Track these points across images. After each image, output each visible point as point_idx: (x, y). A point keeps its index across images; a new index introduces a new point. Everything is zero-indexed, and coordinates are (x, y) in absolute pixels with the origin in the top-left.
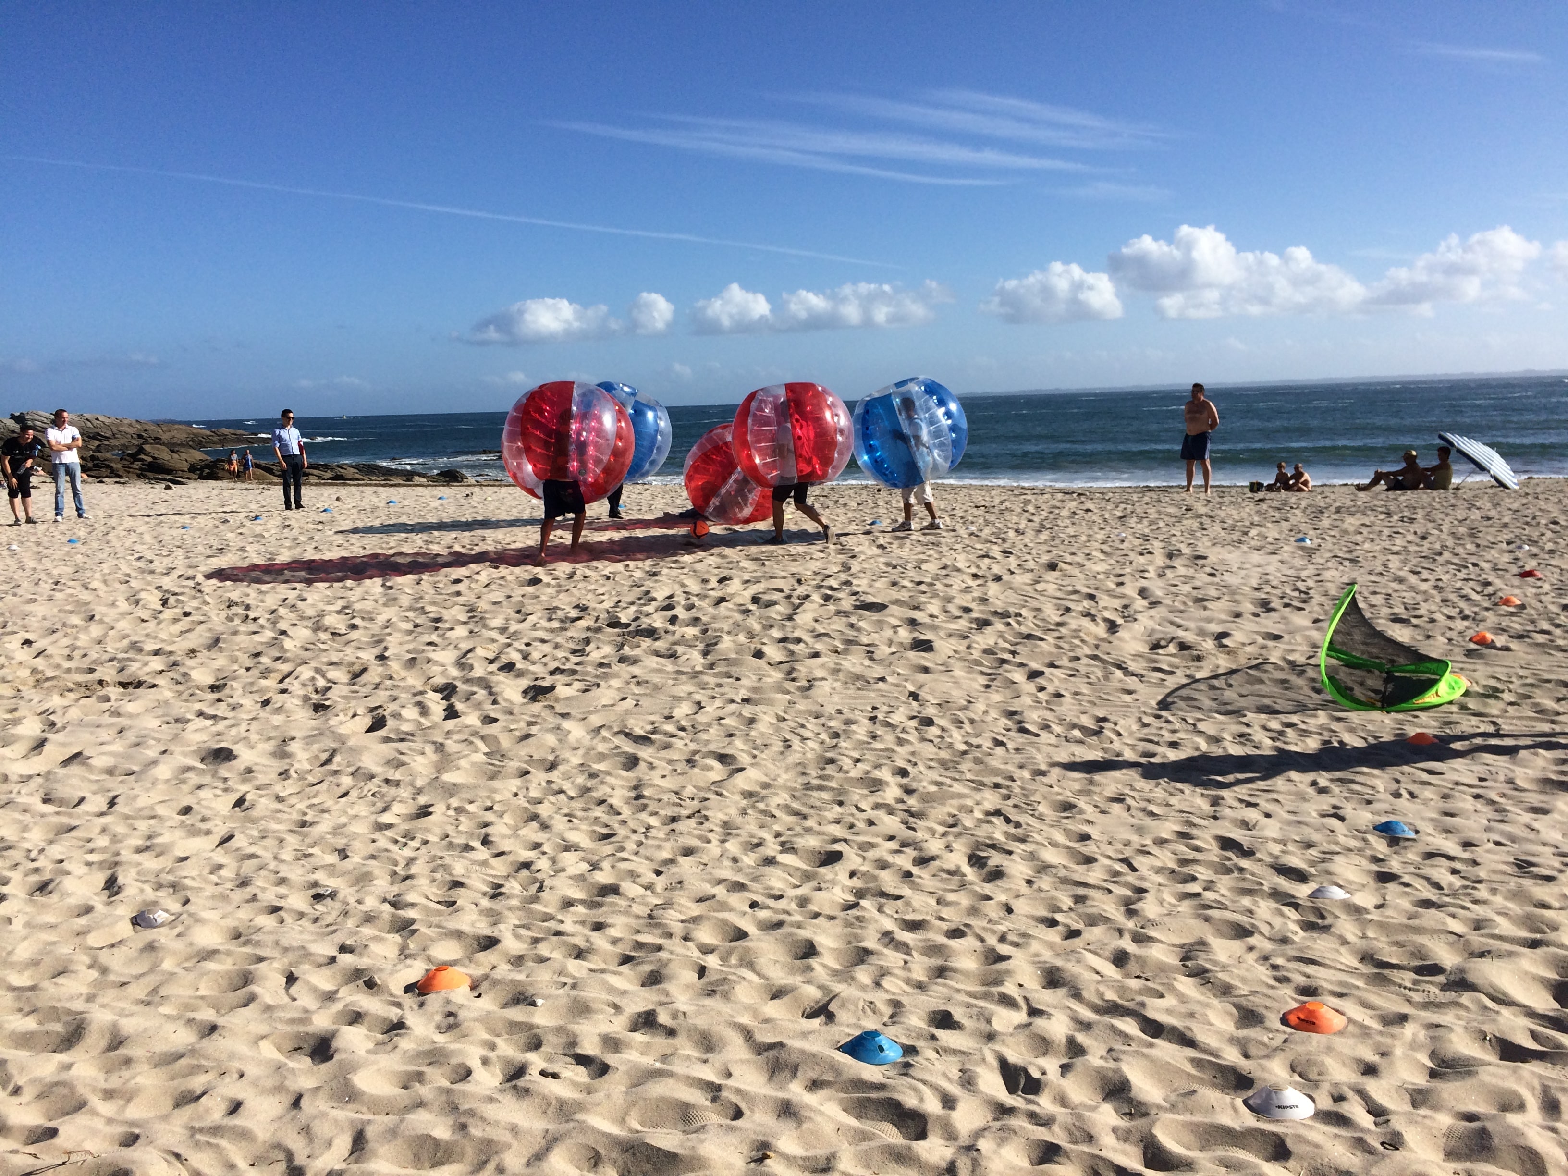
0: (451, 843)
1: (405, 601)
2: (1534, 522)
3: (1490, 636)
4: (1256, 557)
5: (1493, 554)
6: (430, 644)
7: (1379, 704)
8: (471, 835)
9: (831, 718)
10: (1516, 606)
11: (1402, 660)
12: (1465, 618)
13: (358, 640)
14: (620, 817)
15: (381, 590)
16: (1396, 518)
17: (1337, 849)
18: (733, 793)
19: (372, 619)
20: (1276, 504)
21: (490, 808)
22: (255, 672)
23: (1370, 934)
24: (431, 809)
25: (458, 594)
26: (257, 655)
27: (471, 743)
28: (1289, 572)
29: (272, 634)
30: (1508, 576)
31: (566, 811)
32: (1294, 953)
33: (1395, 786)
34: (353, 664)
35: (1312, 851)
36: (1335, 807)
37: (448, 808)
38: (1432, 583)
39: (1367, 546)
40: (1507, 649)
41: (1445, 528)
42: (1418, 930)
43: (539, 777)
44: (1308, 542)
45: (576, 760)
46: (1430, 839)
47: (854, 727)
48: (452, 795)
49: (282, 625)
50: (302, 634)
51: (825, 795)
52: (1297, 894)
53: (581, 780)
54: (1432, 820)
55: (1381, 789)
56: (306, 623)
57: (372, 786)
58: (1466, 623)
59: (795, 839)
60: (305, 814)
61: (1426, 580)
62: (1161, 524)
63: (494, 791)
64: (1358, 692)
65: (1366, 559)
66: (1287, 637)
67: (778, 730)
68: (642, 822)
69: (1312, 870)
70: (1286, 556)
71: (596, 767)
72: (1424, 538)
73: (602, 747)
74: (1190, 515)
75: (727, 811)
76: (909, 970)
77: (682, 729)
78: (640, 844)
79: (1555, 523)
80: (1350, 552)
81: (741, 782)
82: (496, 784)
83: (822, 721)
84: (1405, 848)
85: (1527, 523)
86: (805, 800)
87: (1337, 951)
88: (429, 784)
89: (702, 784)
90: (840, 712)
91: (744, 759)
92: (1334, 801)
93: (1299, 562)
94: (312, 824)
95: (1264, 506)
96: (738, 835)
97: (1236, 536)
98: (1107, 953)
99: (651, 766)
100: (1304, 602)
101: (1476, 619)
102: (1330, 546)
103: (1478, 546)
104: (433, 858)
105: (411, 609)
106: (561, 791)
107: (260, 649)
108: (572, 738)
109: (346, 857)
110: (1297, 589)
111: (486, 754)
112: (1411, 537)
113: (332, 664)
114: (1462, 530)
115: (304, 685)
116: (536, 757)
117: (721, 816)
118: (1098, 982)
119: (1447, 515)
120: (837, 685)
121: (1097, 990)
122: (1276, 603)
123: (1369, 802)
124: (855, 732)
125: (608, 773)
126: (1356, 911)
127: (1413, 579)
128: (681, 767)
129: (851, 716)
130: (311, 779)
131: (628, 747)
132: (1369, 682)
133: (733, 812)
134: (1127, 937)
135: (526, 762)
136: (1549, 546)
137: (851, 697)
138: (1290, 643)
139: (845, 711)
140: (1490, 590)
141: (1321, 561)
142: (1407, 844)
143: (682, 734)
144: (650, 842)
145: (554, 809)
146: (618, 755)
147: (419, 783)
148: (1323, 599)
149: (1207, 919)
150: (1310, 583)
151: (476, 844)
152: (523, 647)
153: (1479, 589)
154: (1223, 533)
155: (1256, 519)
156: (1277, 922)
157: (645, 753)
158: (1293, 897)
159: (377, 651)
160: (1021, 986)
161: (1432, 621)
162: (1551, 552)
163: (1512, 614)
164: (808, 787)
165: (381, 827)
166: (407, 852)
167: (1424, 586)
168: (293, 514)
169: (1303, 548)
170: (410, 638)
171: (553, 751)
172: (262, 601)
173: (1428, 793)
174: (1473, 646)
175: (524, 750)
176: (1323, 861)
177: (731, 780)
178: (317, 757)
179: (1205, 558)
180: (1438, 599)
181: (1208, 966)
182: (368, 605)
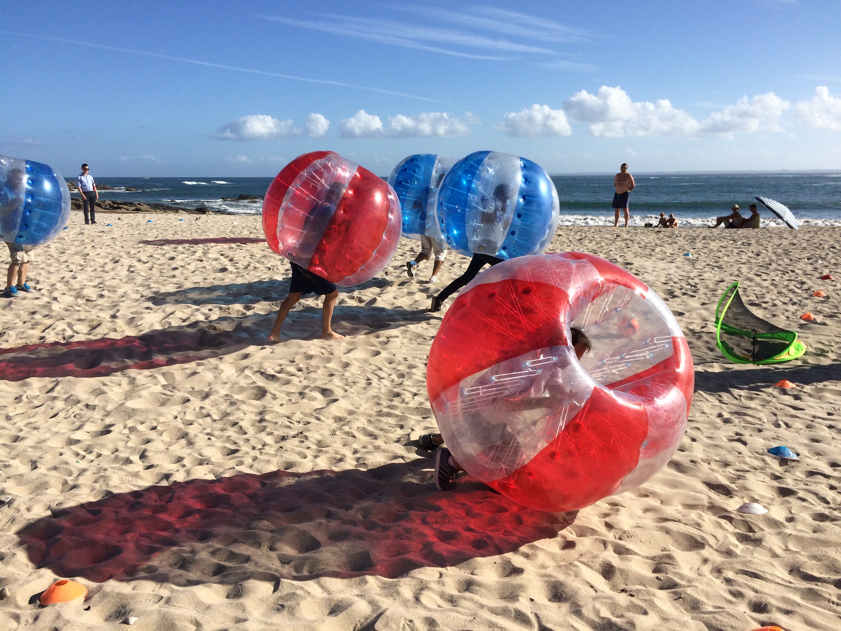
0: (117, 457)
1: (139, 280)
2: (821, 247)
3: (813, 316)
4: (662, 264)
5: (801, 265)
6: (147, 308)
7: (751, 359)
8: (133, 449)
9: (399, 364)
10: (824, 297)
11: (760, 331)
12: (794, 304)
13: (101, 305)
14: (246, 436)
15: (126, 273)
16: (739, 243)
17: (746, 468)
18: (328, 418)
19: (115, 291)
20: (668, 234)
21: (154, 428)
22: (28, 325)
23: (792, 547)
24: (111, 429)
25: (174, 276)
26: (34, 313)
27: (155, 377)
28: (683, 274)
29: (48, 300)
30: (814, 278)
31: (208, 431)
32: (739, 567)
33: (774, 418)
34: (93, 320)
35: (729, 469)
36: (737, 434)
37: (125, 427)
38: (769, 281)
39: (726, 259)
40: (825, 324)
41: (770, 249)
42: (826, 543)
43: (196, 403)
44: (690, 256)
45: (223, 392)
46: (808, 460)
47: (414, 370)
48: (130, 417)
49: (55, 294)
50: (68, 299)
51: (392, 421)
52: (729, 509)
53: (224, 407)
54: (806, 445)
55: (765, 421)
56: (71, 293)
57: (76, 409)
58: (795, 307)
59: (367, 456)
60: (21, 430)
61: (766, 280)
62: (603, 244)
63: (160, 415)
64: (737, 351)
65: (727, 266)
66: (687, 314)
67: (364, 371)
68: (260, 440)
69: (733, 486)
70: (679, 264)
71: (237, 397)
72: (758, 255)
73: (243, 383)
74: (619, 239)
75: (322, 432)
76: (444, 585)
77: (300, 370)
78: (255, 459)
79: (834, 248)
80: (717, 262)
81: (335, 410)
82: (163, 409)
83: (393, 365)
84: (793, 467)
85: (817, 248)
86: (377, 424)
87: (772, 564)
88: (116, 408)
89: (307, 411)
90: (405, 359)
91: (338, 393)
92: (737, 429)
93: (688, 267)
94: (23, 439)
95: (661, 235)
96: (326, 452)
97: (648, 251)
98: (597, 566)
99: (275, 397)
100: (695, 292)
101: (800, 304)
102: (704, 259)
103: (791, 260)
104: (100, 469)
105: (142, 285)
106: (208, 415)
107: (36, 309)
108: (224, 376)
109: (36, 467)
110: (689, 284)
111: (163, 386)
112: (750, 254)
113: (80, 320)
114: (780, 251)
115: (57, 334)
116: (197, 389)
117: (318, 436)
118: (594, 599)
119: (769, 242)
120: (405, 341)
121: (594, 608)
122: (678, 293)
123: (760, 431)
124: (415, 374)
125: (243, 402)
126: (774, 524)
127: (758, 279)
128: (295, 398)
129: (413, 363)
130: (36, 403)
131: (261, 382)
132: (743, 344)
133: (326, 432)
134: (610, 548)
135: (190, 393)
136: (833, 261)
137: (414, 350)
138: (689, 318)
139: (409, 358)
140: (805, 287)
141: (701, 267)
142: (793, 464)
143: (300, 373)
144: (264, 457)
145: (200, 428)
146: (253, 388)
147: (110, 407)
148: (705, 290)
149: (668, 532)
150: (697, 280)
151: (135, 458)
152: (207, 312)
153: (799, 286)
154: (640, 250)
155: (658, 242)
156: (720, 534)
157: (272, 387)
158: (726, 511)
159: (112, 312)
160: (532, 600)
161: (775, 305)
162: (835, 264)
163: (822, 302)
164: (380, 414)
165: (72, 442)
166: (83, 464)
167: (765, 284)
168: (89, 227)
169: (688, 260)
170: (136, 304)
171: (210, 384)
172: (48, 278)
173: (797, 424)
174: (803, 322)
175: (188, 385)
176: (739, 477)
177: (327, 409)
178: (45, 386)
179: (632, 264)
180: (775, 292)
181: (677, 580)
182: (114, 283)
